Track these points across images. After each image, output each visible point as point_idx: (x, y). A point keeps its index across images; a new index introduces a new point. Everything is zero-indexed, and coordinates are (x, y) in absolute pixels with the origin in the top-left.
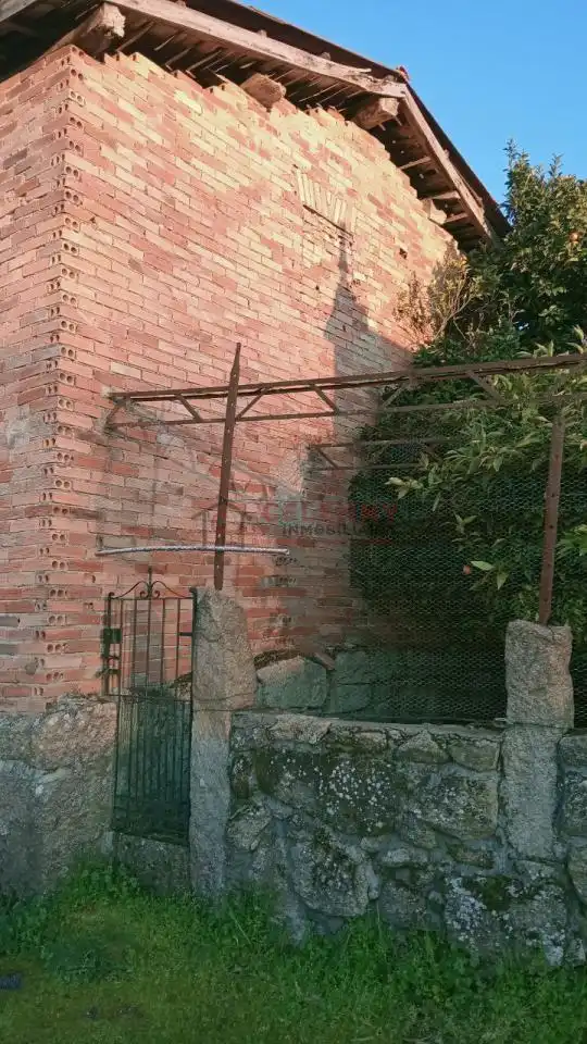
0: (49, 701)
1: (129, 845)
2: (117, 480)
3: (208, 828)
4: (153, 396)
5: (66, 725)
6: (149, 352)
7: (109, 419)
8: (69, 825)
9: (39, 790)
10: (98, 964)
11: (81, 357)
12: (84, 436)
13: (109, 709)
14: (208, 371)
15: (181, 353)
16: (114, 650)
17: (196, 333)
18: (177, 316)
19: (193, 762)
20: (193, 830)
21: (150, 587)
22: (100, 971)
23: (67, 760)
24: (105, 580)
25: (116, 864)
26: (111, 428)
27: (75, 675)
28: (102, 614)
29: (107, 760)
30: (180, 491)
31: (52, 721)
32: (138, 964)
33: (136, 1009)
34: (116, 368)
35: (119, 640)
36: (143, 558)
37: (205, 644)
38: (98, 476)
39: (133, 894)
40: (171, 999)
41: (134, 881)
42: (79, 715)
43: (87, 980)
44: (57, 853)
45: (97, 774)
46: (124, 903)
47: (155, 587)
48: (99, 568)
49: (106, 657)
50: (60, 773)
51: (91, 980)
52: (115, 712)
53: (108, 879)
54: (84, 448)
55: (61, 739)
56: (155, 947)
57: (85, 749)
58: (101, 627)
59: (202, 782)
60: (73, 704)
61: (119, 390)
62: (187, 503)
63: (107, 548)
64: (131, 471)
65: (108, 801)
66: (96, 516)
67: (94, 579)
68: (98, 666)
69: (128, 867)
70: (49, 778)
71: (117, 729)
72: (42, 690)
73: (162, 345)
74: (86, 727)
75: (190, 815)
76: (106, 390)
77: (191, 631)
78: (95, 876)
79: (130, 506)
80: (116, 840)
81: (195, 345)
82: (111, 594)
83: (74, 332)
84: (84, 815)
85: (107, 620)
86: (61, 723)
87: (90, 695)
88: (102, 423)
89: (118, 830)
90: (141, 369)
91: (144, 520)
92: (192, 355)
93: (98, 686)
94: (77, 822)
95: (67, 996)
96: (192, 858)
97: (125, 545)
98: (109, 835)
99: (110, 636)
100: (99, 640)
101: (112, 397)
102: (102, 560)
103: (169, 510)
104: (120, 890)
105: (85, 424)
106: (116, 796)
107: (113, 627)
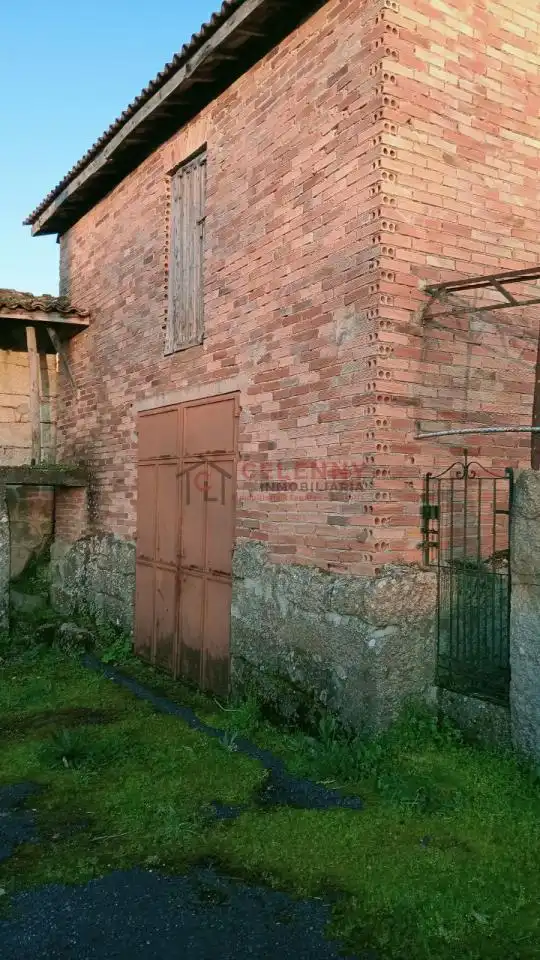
0: (377, 567)
1: (452, 700)
2: (433, 369)
3: (528, 692)
4: (465, 285)
5: (393, 589)
6: (463, 242)
7: (425, 311)
8: (399, 676)
9: (372, 643)
10: (428, 799)
11: (400, 254)
12: (403, 329)
13: (430, 578)
14: (522, 255)
15: (493, 240)
16: (433, 525)
17: (508, 219)
18: (489, 204)
19: (512, 630)
20: (513, 694)
21: (466, 467)
22: (430, 805)
23: (395, 620)
24: (423, 461)
25: (441, 715)
26: (427, 319)
27: (400, 546)
28: (421, 492)
29: (430, 622)
30: (493, 377)
31: (382, 584)
32: (464, 804)
33: (465, 844)
34: (432, 261)
35: (437, 516)
36: (457, 441)
37: (523, 522)
38: (415, 365)
39: (457, 743)
40: (496, 841)
41: (457, 733)
42: (404, 581)
43: (419, 812)
44: (389, 699)
45: (422, 635)
46: (449, 750)
47: (470, 468)
48: (418, 450)
49: (425, 531)
50: (390, 630)
51: (423, 811)
52: (435, 581)
53: (434, 728)
54: (402, 340)
55: (389, 600)
56: (479, 793)
57: (410, 611)
58: (421, 504)
59: (522, 651)
60: (398, 570)
61: (434, 283)
62: (499, 387)
63: (425, 431)
64: (447, 359)
65: (432, 659)
66: (414, 402)
67: (413, 460)
68: (419, 539)
69: (452, 720)
70: (381, 633)
71: (438, 596)
72: (371, 557)
73: (475, 234)
74: (410, 592)
75: (510, 679)
76: (422, 284)
77: (507, 509)
78: (422, 724)
79: (445, 393)
80: (439, 694)
81: (507, 231)
82: (429, 474)
83: (393, 231)
84: (412, 670)
85: (426, 497)
86: (389, 586)
87: (412, 564)
88: (418, 316)
89: (441, 686)
90: (455, 259)
91: (458, 406)
92: (505, 242)
93: (419, 556)
94: (405, 676)
95: (402, 823)
96: (513, 718)
97: (440, 429)
98: (434, 689)
99: (429, 513)
100: (418, 515)
101: (428, 290)
102: (419, 444)
103: (482, 395)
104: (445, 738)
105: (403, 317)
106: (438, 655)
107: (431, 504)
